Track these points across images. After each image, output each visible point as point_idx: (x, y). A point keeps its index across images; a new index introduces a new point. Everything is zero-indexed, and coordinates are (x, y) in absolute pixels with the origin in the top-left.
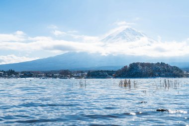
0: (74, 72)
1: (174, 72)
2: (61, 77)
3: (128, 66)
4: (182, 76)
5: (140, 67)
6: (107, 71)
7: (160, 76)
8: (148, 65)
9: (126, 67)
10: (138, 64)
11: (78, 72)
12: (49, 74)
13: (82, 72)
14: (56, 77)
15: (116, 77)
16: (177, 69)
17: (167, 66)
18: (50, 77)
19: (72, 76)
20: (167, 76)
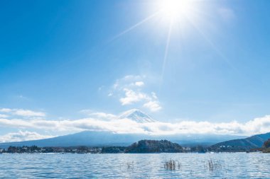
0: (90, 148)
1: (176, 148)
2: (79, 153)
3: (137, 143)
4: (182, 152)
5: (148, 144)
6: (120, 147)
7: (164, 151)
8: (154, 142)
9: (135, 144)
10: (145, 141)
11: (94, 148)
12: (68, 150)
13: (97, 148)
14: (74, 152)
15: (126, 152)
16: (177, 145)
17: (170, 143)
18: (69, 152)
19: (88, 152)
20: (169, 152)
